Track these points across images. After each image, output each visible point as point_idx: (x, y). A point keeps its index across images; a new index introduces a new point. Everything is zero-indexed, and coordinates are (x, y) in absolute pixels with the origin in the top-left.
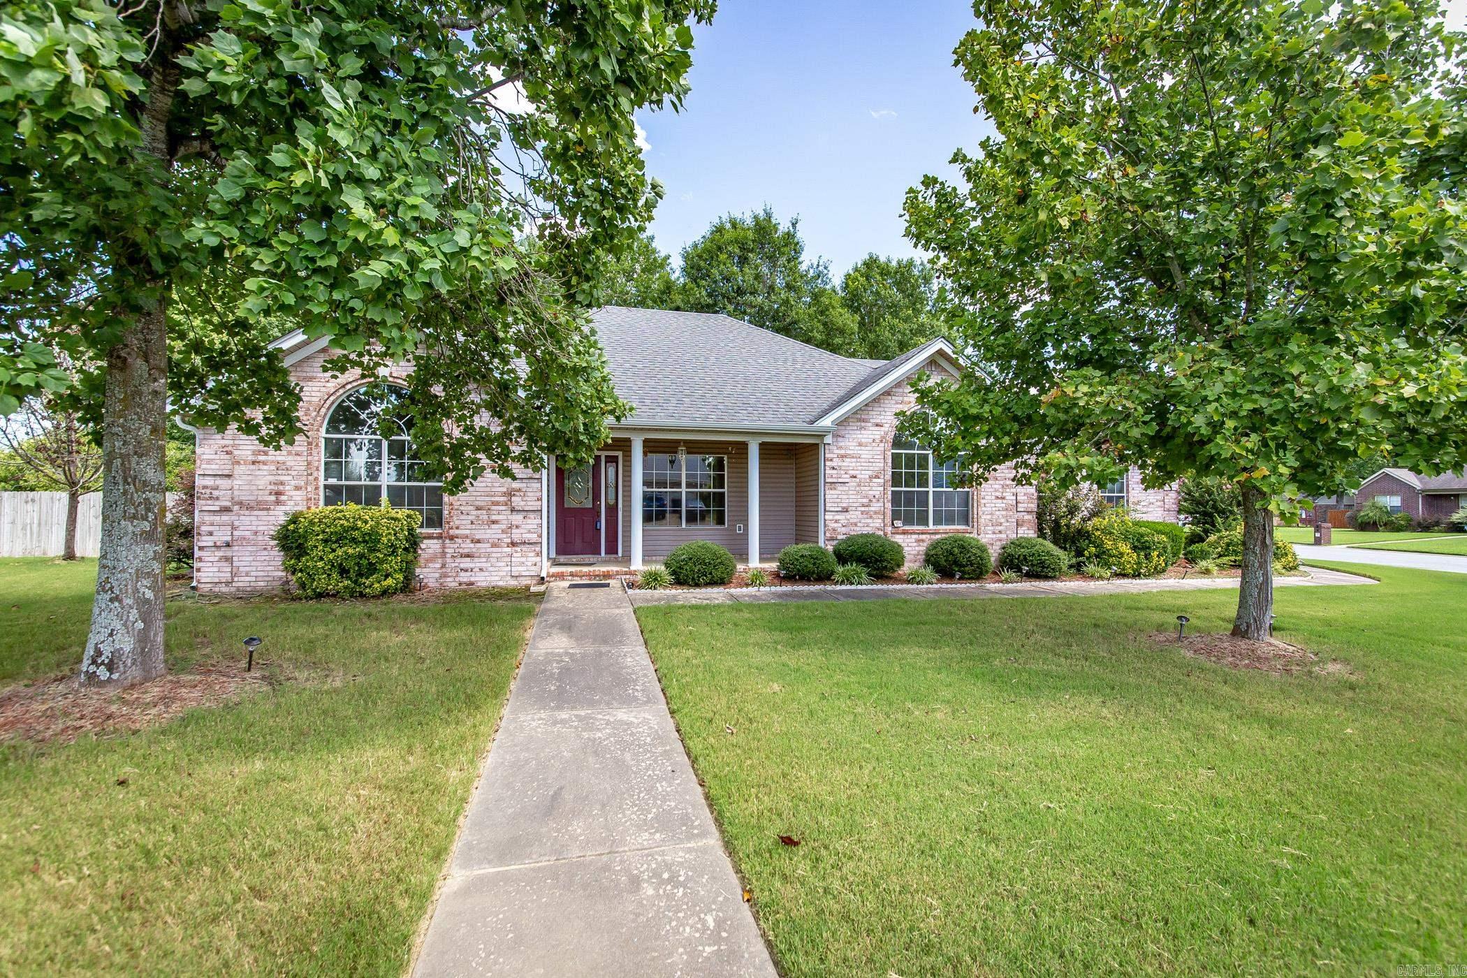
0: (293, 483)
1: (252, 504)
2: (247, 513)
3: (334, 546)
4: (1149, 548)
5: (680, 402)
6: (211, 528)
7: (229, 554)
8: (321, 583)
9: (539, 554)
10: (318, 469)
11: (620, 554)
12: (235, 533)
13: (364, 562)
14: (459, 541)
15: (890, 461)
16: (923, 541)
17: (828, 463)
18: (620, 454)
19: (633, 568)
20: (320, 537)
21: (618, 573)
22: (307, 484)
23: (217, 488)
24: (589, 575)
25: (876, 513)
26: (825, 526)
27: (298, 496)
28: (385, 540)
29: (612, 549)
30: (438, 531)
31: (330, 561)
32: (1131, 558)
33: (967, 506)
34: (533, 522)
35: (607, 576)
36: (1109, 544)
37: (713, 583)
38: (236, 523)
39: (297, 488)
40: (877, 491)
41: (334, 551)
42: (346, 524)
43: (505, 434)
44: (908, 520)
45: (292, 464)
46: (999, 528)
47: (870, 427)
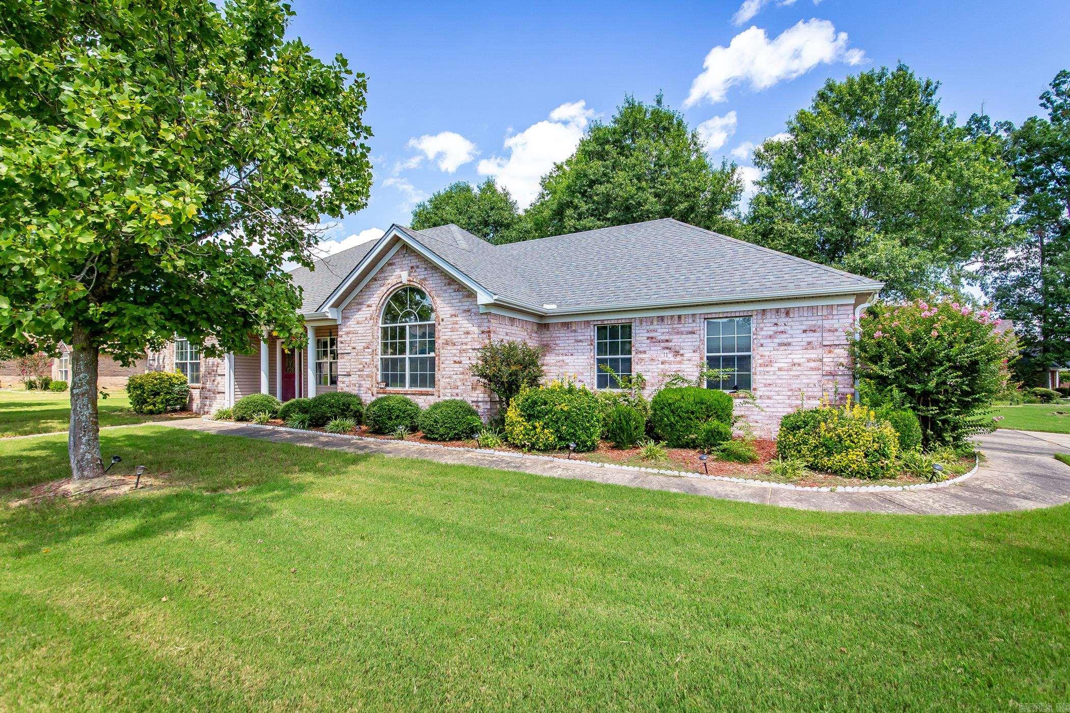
9: (226, 399)
15: (380, 333)
17: (339, 339)
25: (367, 376)
30: (199, 385)
33: (431, 370)
40: (368, 359)
44: (394, 382)
46: (457, 391)
47: (364, 308)
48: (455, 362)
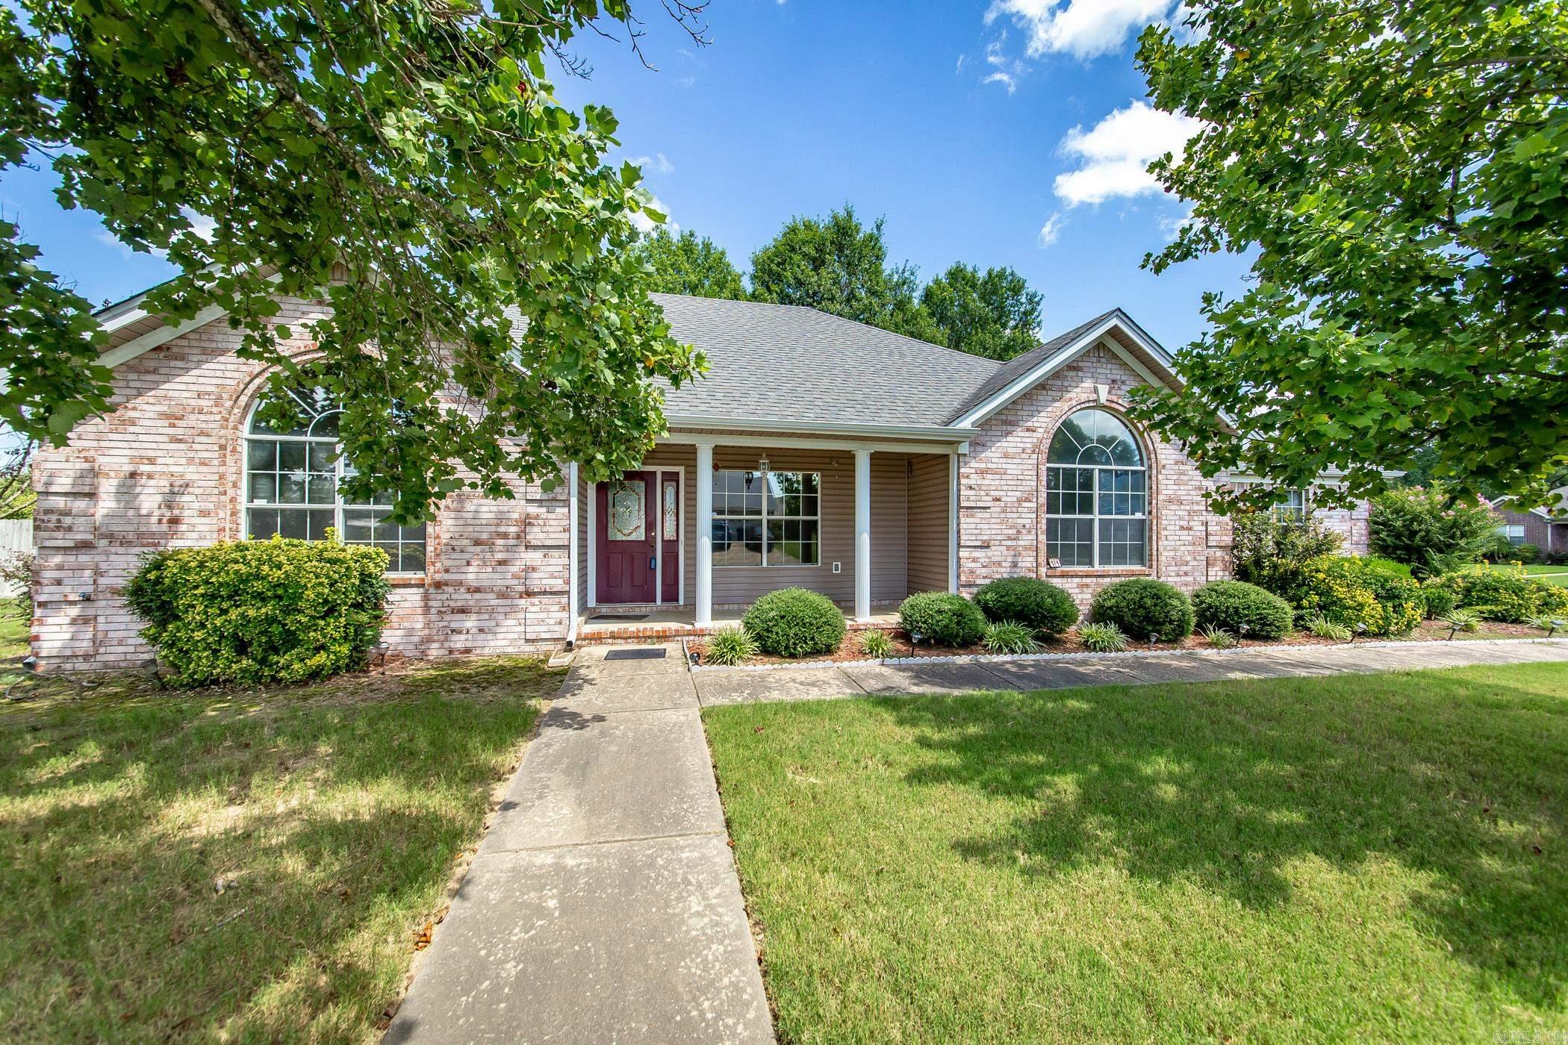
0: (196, 505)
1: (130, 536)
2: (121, 550)
3: (225, 605)
4: (1398, 597)
5: (763, 396)
6: (57, 574)
7: (91, 612)
8: (202, 663)
9: (566, 608)
10: (235, 485)
11: (681, 602)
12: (101, 581)
13: (276, 629)
14: (450, 589)
15: (1044, 479)
16: (1087, 586)
17: (963, 481)
18: (681, 470)
19: (698, 625)
20: (200, 591)
21: (677, 634)
22: (217, 507)
23: (67, 513)
24: (638, 637)
25: (1026, 548)
26: (959, 566)
27: (204, 524)
28: (310, 594)
29: (671, 595)
30: (420, 575)
31: (216, 629)
32: (1373, 609)
33: (1142, 538)
34: (557, 559)
35: (663, 637)
36: (1340, 591)
37: (816, 653)
38: (103, 566)
39: (204, 513)
40: (1028, 518)
41: (224, 612)
42: (244, 569)
43: (493, 425)
44: (1067, 558)
45: (195, 477)
46: (1185, 568)
47: (1019, 432)
48: (1182, 528)
